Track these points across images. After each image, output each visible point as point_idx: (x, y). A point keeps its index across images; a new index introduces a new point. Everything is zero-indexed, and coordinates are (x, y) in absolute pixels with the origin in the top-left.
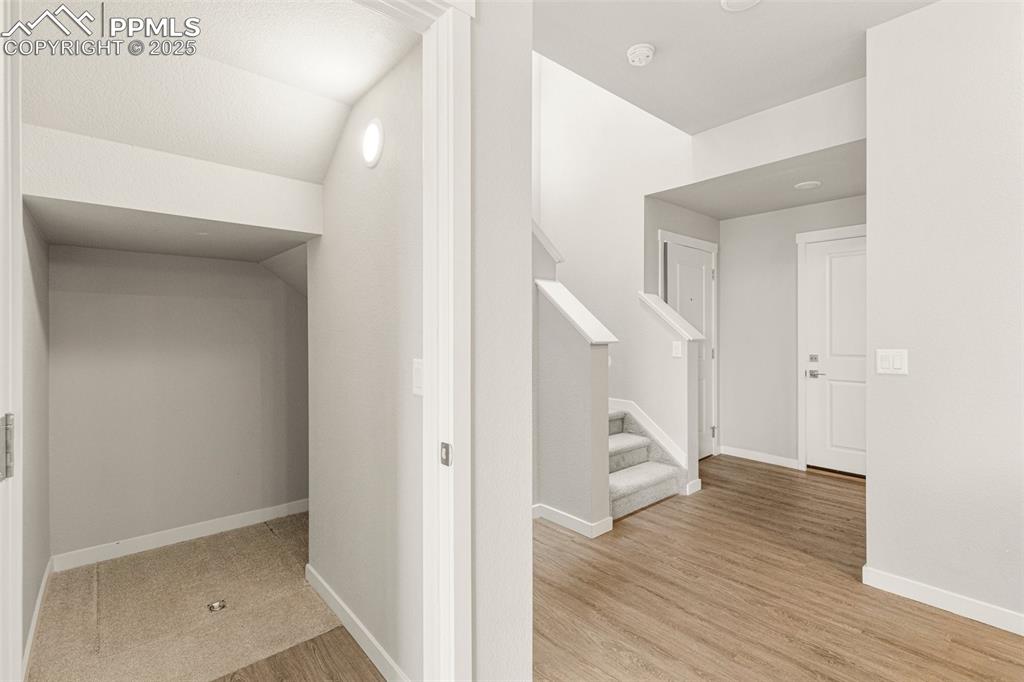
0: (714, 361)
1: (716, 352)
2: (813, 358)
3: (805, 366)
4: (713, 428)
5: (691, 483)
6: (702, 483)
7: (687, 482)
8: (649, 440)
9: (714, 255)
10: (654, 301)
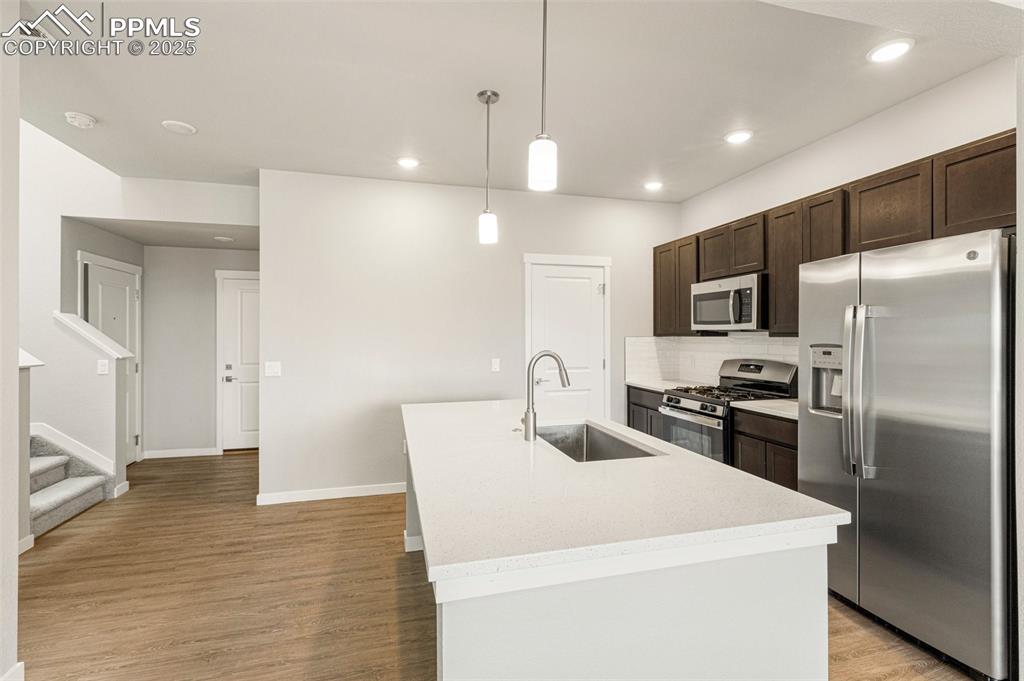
0: (138, 375)
1: (140, 366)
2: (229, 367)
3: (222, 373)
4: (137, 437)
5: (118, 487)
6: (130, 485)
7: (115, 486)
8: (68, 458)
9: (137, 277)
10: (74, 321)
